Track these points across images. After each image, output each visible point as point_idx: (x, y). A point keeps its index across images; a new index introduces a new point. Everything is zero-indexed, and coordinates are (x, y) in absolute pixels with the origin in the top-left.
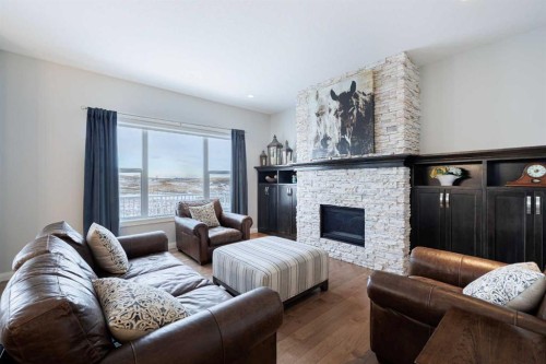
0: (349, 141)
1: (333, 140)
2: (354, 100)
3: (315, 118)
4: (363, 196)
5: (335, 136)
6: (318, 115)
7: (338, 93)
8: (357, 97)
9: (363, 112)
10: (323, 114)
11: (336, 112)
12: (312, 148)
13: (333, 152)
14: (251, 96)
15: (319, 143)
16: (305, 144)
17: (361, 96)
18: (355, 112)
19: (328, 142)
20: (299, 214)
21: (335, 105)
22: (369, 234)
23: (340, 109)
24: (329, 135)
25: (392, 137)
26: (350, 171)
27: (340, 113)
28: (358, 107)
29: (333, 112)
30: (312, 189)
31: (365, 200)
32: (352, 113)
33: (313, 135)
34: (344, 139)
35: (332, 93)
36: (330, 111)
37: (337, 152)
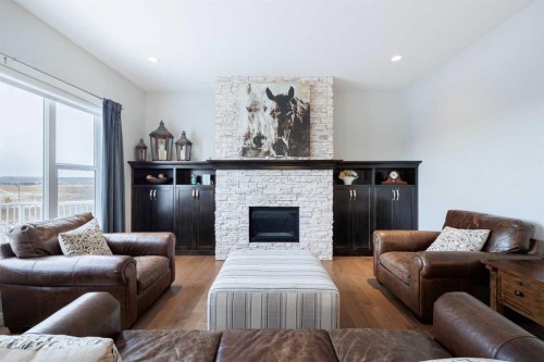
0: (286, 142)
1: (269, 140)
2: (293, 106)
3: (246, 113)
4: (298, 195)
5: (271, 135)
6: (250, 110)
7: (275, 94)
8: (294, 102)
9: (301, 119)
10: (256, 110)
11: (272, 113)
12: (241, 145)
13: (268, 153)
14: (153, 60)
15: (250, 141)
16: (230, 140)
17: (299, 103)
18: (293, 116)
19: (263, 141)
20: (218, 221)
21: (272, 105)
22: (303, 229)
23: (277, 110)
24: (263, 133)
25: (324, 144)
26: (284, 171)
27: (277, 114)
28: (296, 112)
29: (269, 111)
30: (238, 190)
31: (300, 199)
32: (289, 117)
33: (244, 131)
34: (281, 140)
35: (268, 92)
36: (265, 109)
37: (273, 152)
